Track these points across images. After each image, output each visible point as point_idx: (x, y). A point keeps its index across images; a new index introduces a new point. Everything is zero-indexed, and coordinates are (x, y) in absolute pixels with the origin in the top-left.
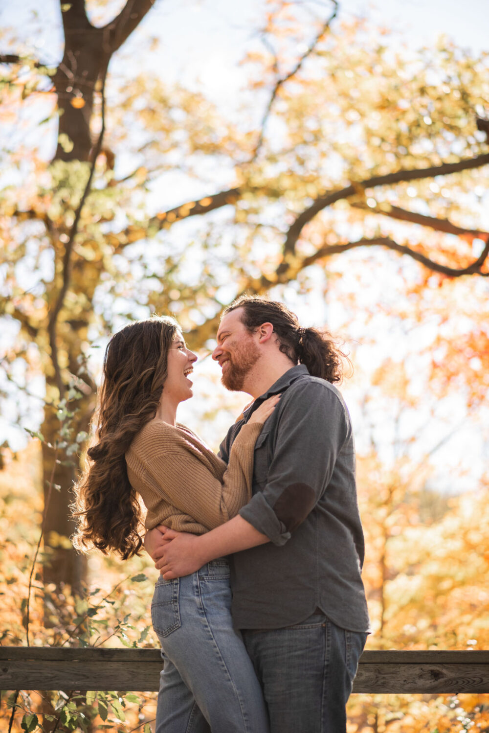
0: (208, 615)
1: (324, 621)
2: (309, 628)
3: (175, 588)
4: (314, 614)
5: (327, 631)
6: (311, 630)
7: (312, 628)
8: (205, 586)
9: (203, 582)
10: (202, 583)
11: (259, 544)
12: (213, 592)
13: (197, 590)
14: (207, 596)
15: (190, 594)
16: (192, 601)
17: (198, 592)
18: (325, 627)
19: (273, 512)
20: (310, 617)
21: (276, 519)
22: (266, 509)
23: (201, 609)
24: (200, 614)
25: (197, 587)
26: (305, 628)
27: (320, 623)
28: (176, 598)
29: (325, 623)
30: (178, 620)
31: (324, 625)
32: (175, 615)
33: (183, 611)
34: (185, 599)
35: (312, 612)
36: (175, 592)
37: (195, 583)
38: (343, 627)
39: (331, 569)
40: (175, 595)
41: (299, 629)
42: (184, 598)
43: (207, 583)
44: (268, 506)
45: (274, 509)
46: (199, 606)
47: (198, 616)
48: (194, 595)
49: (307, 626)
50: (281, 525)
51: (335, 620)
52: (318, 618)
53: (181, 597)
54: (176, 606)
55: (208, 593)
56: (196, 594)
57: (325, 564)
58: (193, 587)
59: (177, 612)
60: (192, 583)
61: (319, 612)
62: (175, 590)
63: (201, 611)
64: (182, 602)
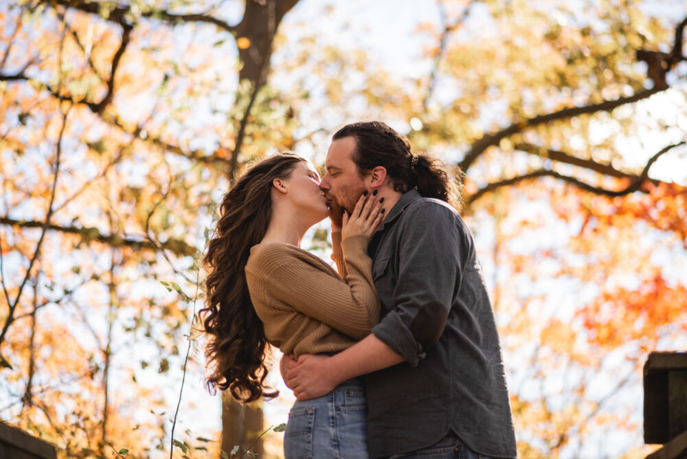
0: (341, 448)
1: (457, 445)
2: (441, 453)
3: (310, 418)
4: (447, 436)
5: (460, 455)
6: (443, 454)
7: (444, 452)
8: (342, 417)
9: (340, 413)
10: (338, 414)
11: (393, 364)
12: (349, 424)
13: (332, 421)
14: (342, 428)
15: (325, 424)
16: (327, 432)
17: (333, 423)
18: (458, 451)
19: (410, 332)
20: (441, 441)
21: (413, 339)
22: (403, 329)
23: (334, 441)
24: (333, 446)
25: (333, 418)
26: (437, 453)
27: (453, 448)
28: (310, 428)
29: (458, 447)
30: (309, 451)
31: (457, 449)
32: (307, 446)
33: (316, 442)
34: (320, 430)
35: (445, 434)
36: (310, 423)
37: (331, 413)
38: (476, 450)
39: (465, 390)
40: (310, 425)
41: (431, 453)
42: (320, 428)
43: (344, 414)
44: (405, 326)
45: (410, 329)
46: (333, 438)
47: (330, 448)
48: (329, 426)
49: (439, 450)
50: (418, 345)
51: (469, 443)
52: (450, 441)
53: (316, 428)
54: (309, 436)
55: (344, 424)
56: (331, 424)
57: (460, 385)
58: (329, 418)
59: (309, 442)
60: (328, 413)
61: (452, 435)
62: (310, 420)
63: (334, 443)
64: (316, 433)
